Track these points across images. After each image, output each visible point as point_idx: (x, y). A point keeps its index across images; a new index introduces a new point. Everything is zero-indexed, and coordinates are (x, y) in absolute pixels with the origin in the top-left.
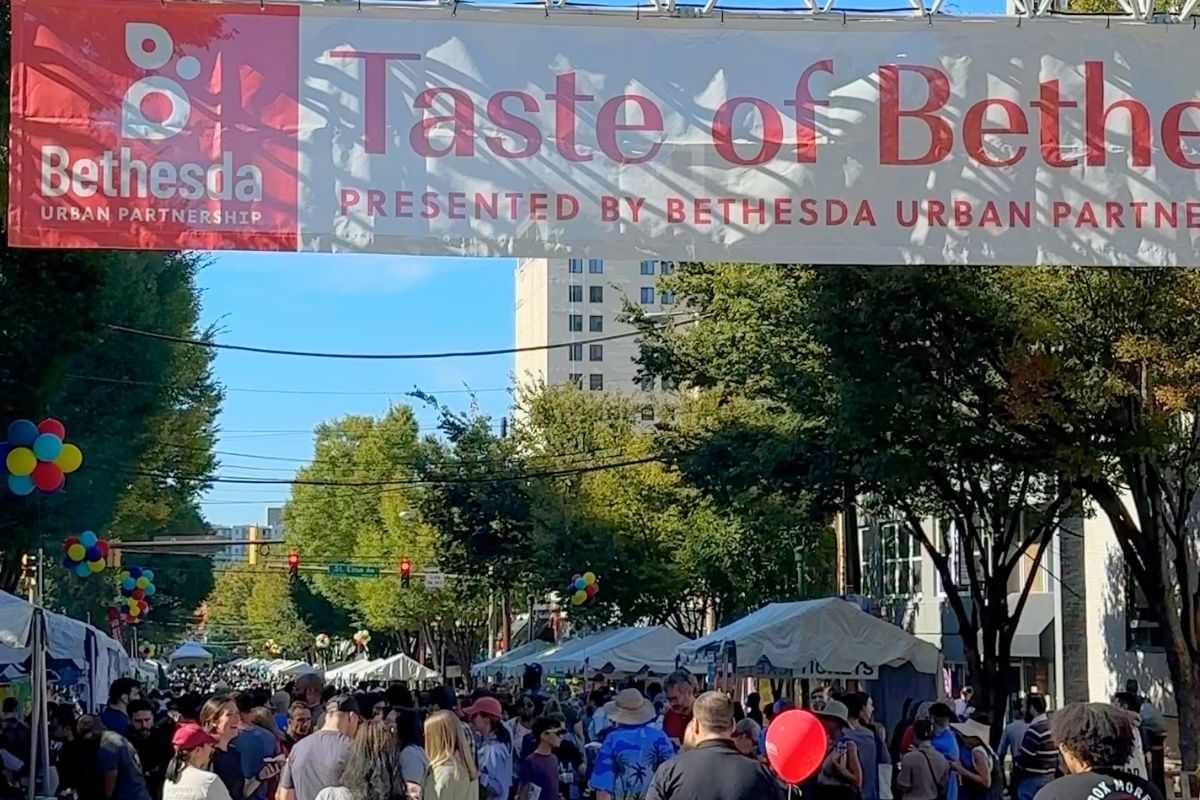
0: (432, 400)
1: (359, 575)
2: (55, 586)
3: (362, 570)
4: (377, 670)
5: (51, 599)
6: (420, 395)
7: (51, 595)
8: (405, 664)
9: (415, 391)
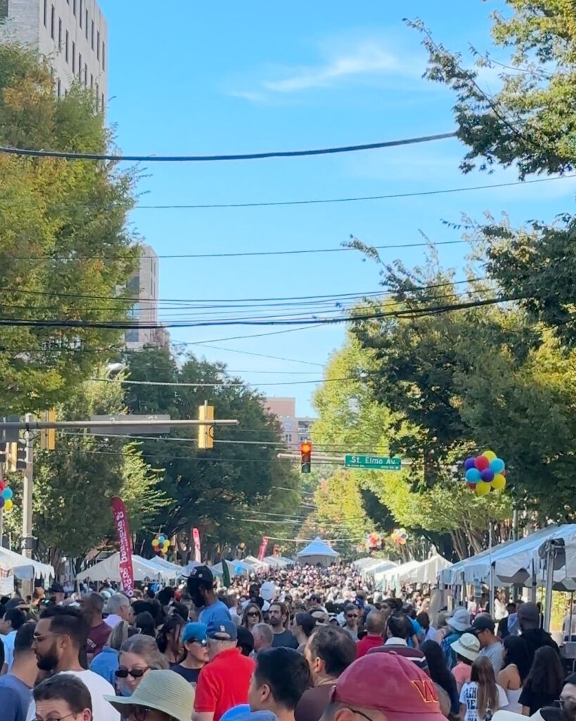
0: (373, 251)
1: (378, 466)
2: (52, 474)
3: (381, 462)
4: (412, 571)
5: (49, 488)
6: (358, 246)
7: (48, 483)
8: (440, 561)
9: (352, 241)
